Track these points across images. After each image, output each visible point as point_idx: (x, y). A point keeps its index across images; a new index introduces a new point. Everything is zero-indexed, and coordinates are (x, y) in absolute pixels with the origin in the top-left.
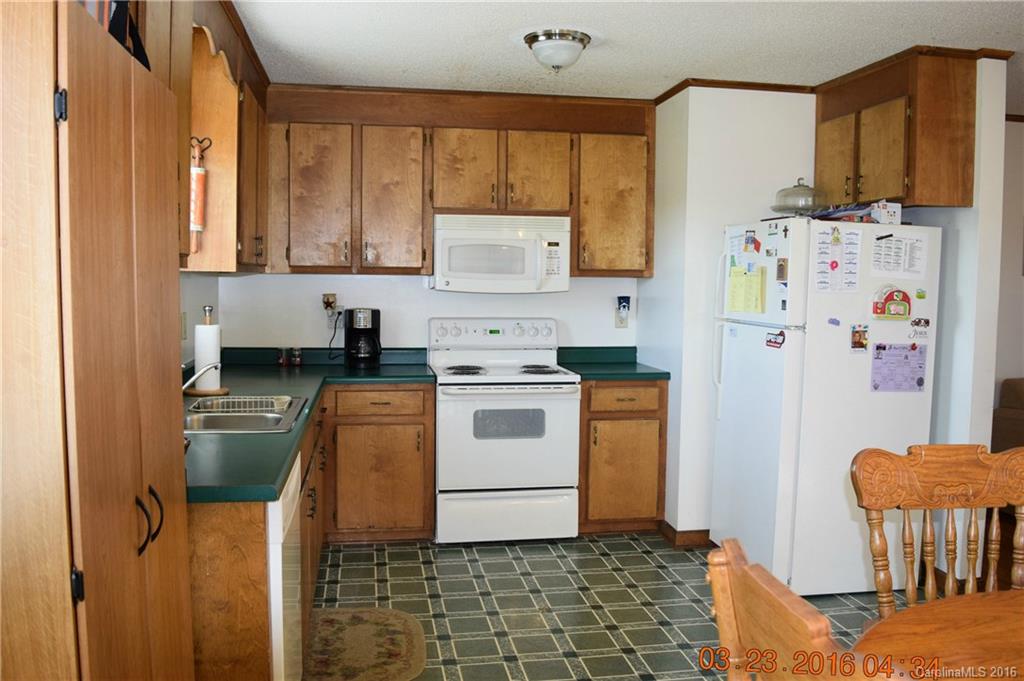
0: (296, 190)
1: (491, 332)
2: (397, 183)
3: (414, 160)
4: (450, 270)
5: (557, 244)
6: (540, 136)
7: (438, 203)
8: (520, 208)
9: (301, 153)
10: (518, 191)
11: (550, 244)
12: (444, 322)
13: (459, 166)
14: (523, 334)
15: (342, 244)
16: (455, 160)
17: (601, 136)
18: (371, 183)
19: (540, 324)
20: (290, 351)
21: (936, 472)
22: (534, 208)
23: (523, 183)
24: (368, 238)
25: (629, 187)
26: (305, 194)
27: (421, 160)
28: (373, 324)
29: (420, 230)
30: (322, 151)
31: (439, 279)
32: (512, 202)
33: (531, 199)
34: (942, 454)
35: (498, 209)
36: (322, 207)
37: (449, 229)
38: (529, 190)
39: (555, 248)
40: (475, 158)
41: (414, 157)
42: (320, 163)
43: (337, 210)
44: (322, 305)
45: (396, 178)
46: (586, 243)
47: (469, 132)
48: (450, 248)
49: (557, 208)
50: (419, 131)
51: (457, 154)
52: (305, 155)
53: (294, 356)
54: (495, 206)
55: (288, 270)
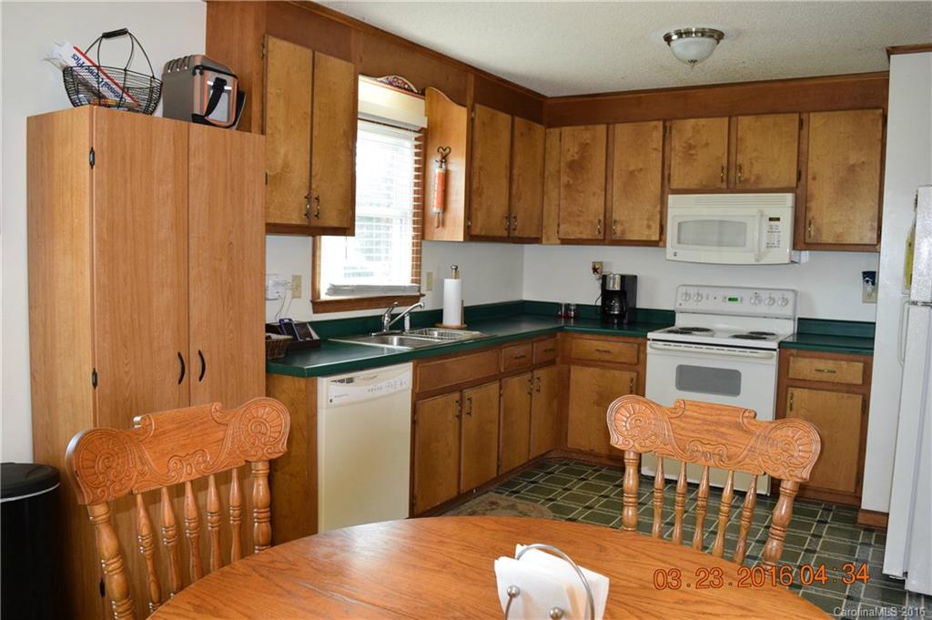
0: (564, 179)
1: (730, 299)
2: (641, 169)
3: (655, 149)
4: (679, 242)
5: (778, 219)
6: (769, 119)
7: (674, 185)
8: (748, 187)
9: (569, 150)
10: (746, 169)
11: (771, 219)
12: (688, 288)
13: (692, 152)
14: (760, 303)
15: (597, 221)
16: (690, 147)
17: (831, 113)
18: (621, 170)
19: (777, 295)
20: (568, 306)
21: (694, 428)
22: (761, 186)
23: (751, 163)
24: (615, 216)
25: (860, 162)
26: (571, 182)
27: (661, 149)
28: (621, 287)
29: (658, 208)
30: (584, 147)
31: (669, 250)
32: (740, 181)
33: (758, 178)
34: (704, 411)
35: (728, 187)
36: (583, 192)
37: (681, 208)
38: (757, 168)
39: (777, 223)
40: (707, 144)
41: (655, 147)
42: (582, 157)
43: (594, 194)
44: (592, 271)
45: (640, 166)
46: (813, 218)
47: (702, 121)
48: (680, 224)
49: (783, 184)
50: (660, 124)
51: (692, 141)
52: (572, 151)
53: (570, 310)
54: (724, 186)
55: (559, 242)
